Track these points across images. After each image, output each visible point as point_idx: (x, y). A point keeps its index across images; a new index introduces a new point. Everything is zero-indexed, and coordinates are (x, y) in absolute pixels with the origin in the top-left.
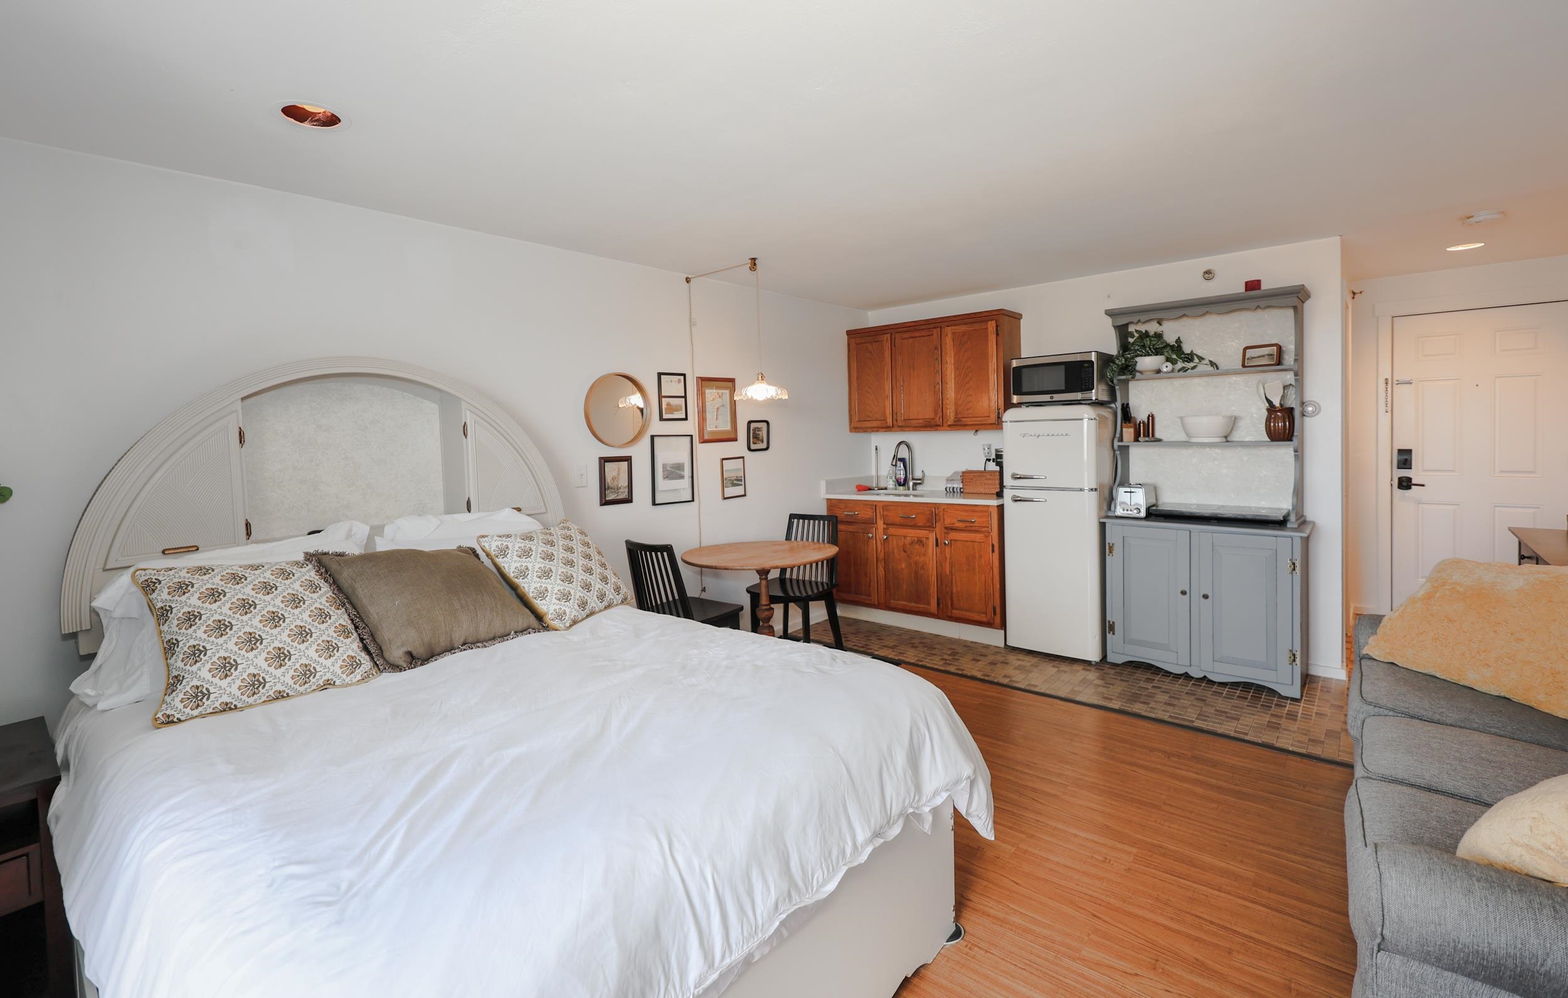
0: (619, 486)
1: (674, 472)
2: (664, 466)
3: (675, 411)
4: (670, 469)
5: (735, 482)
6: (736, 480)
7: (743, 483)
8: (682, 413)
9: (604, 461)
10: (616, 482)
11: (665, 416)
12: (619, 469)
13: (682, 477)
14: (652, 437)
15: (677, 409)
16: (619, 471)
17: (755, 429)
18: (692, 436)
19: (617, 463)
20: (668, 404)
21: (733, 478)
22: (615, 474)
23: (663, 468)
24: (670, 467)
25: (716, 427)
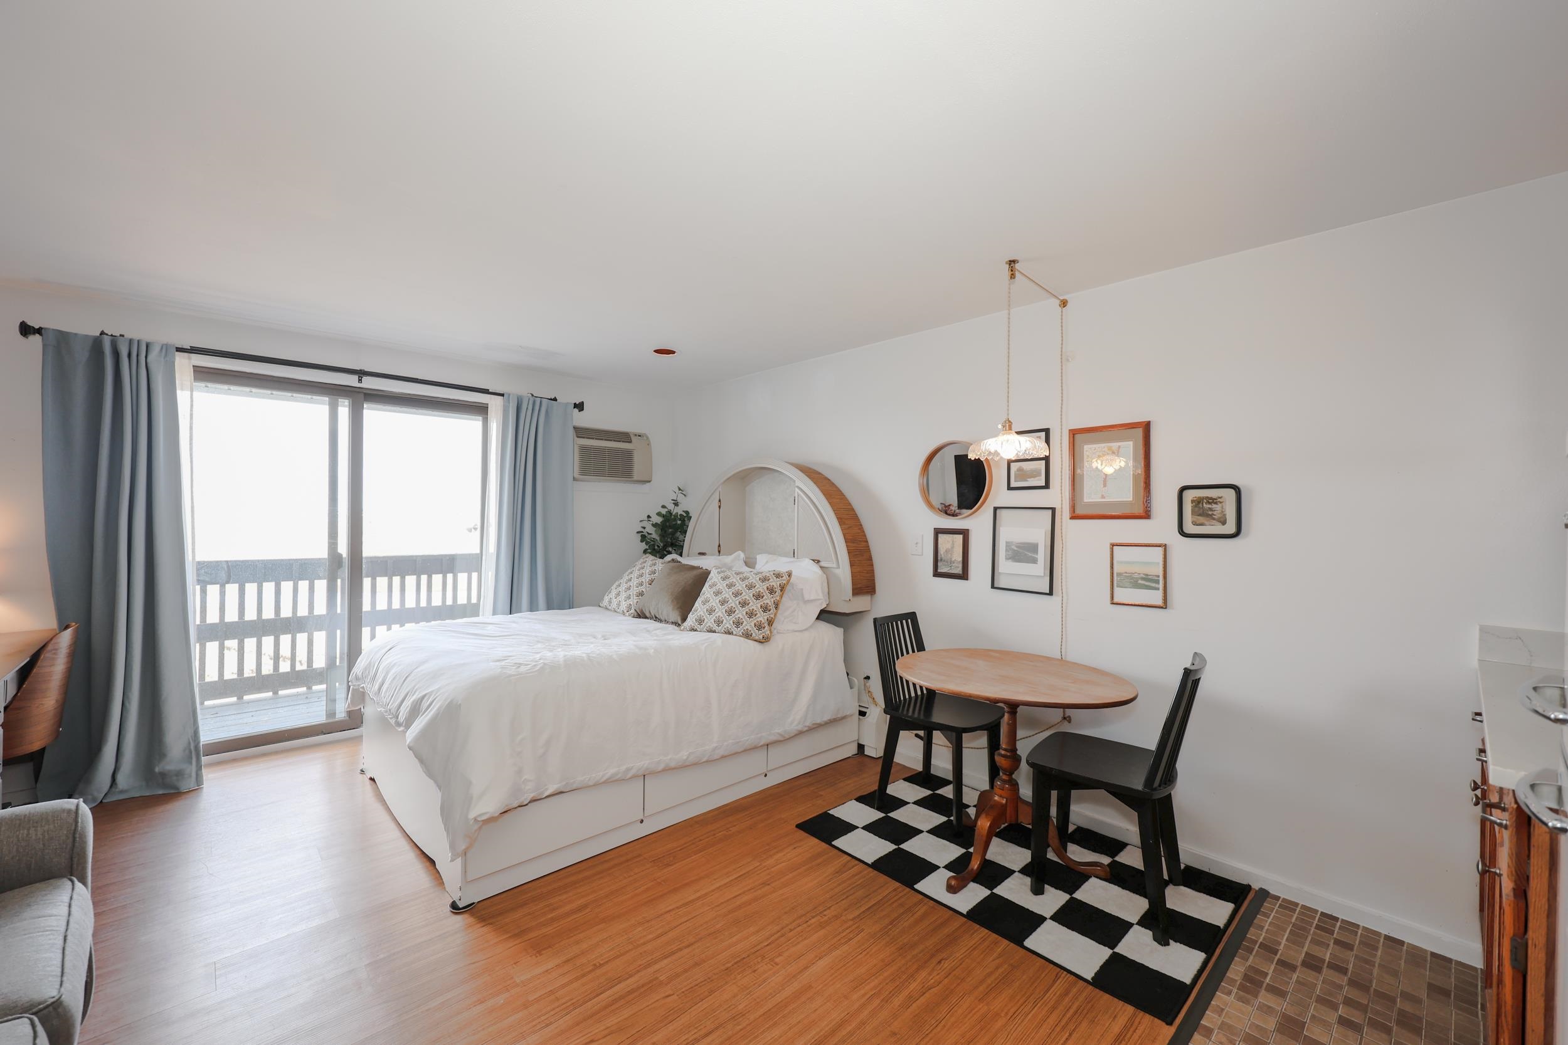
0: (953, 559)
1: (1023, 553)
2: (1008, 544)
3: (1030, 478)
4: (1016, 549)
5: (1140, 582)
6: (1143, 579)
7: (1161, 586)
8: (1041, 480)
9: (938, 532)
10: (950, 555)
11: (1013, 485)
12: (953, 542)
13: (1034, 561)
14: (996, 509)
15: (1034, 474)
16: (953, 544)
17: (1197, 502)
18: (1053, 510)
19: (951, 535)
20: (1020, 470)
21: (1136, 576)
22: (949, 546)
23: (1006, 546)
24: (1017, 547)
25: (1103, 497)
